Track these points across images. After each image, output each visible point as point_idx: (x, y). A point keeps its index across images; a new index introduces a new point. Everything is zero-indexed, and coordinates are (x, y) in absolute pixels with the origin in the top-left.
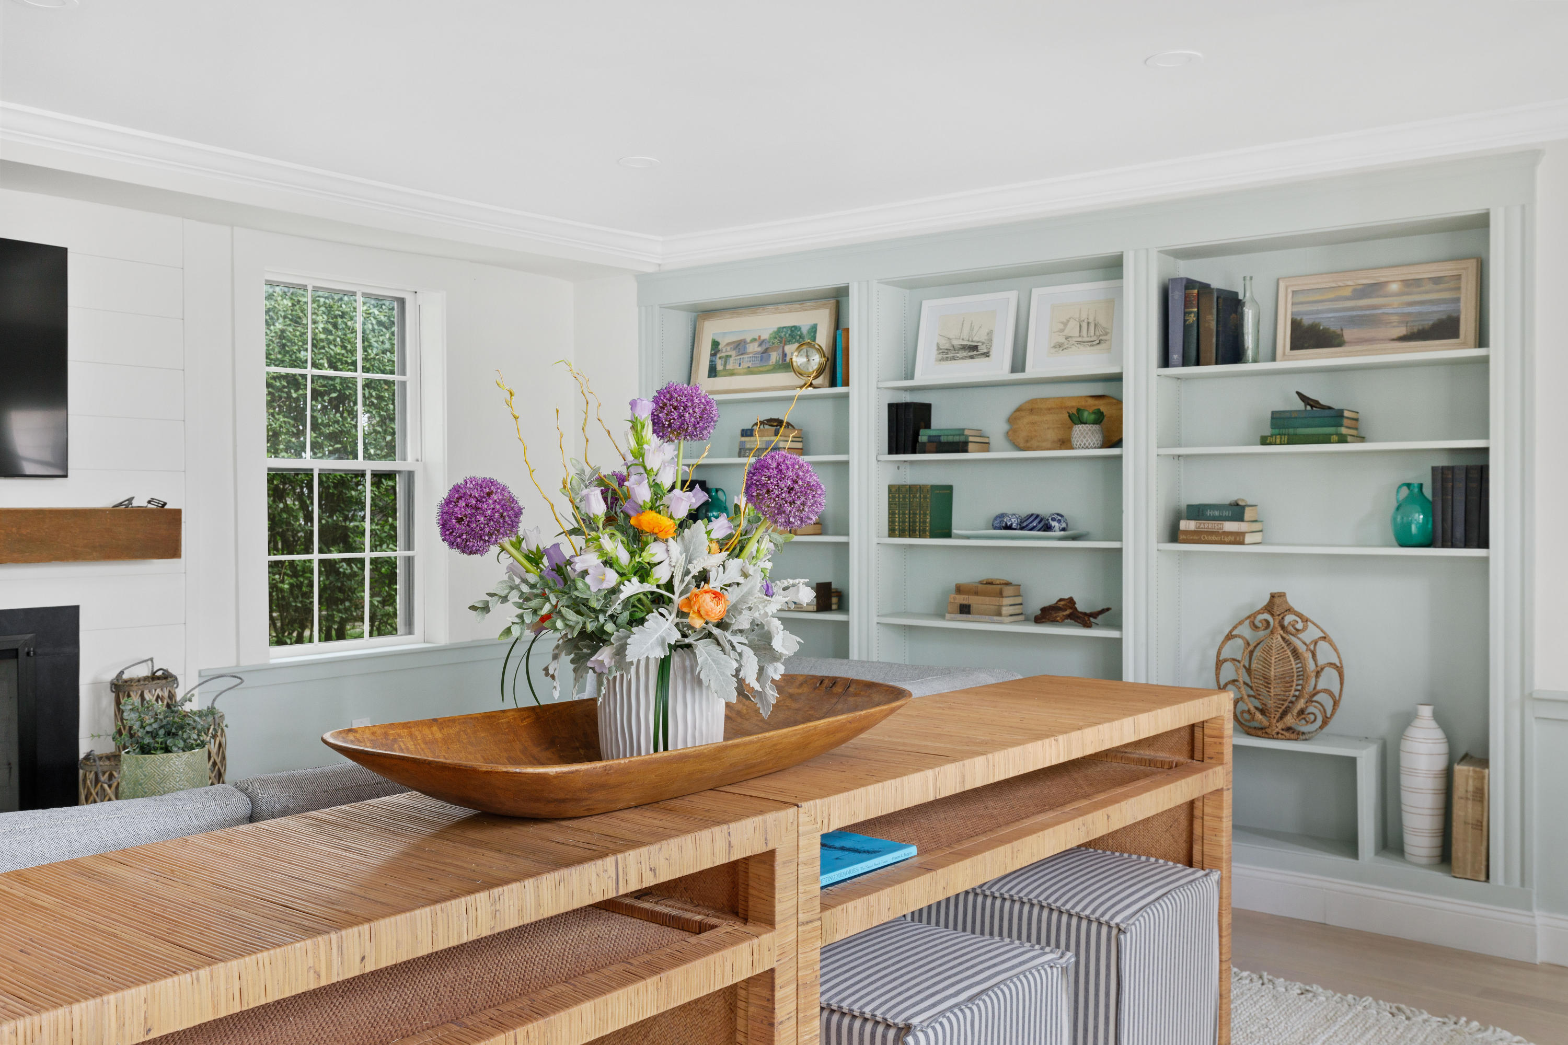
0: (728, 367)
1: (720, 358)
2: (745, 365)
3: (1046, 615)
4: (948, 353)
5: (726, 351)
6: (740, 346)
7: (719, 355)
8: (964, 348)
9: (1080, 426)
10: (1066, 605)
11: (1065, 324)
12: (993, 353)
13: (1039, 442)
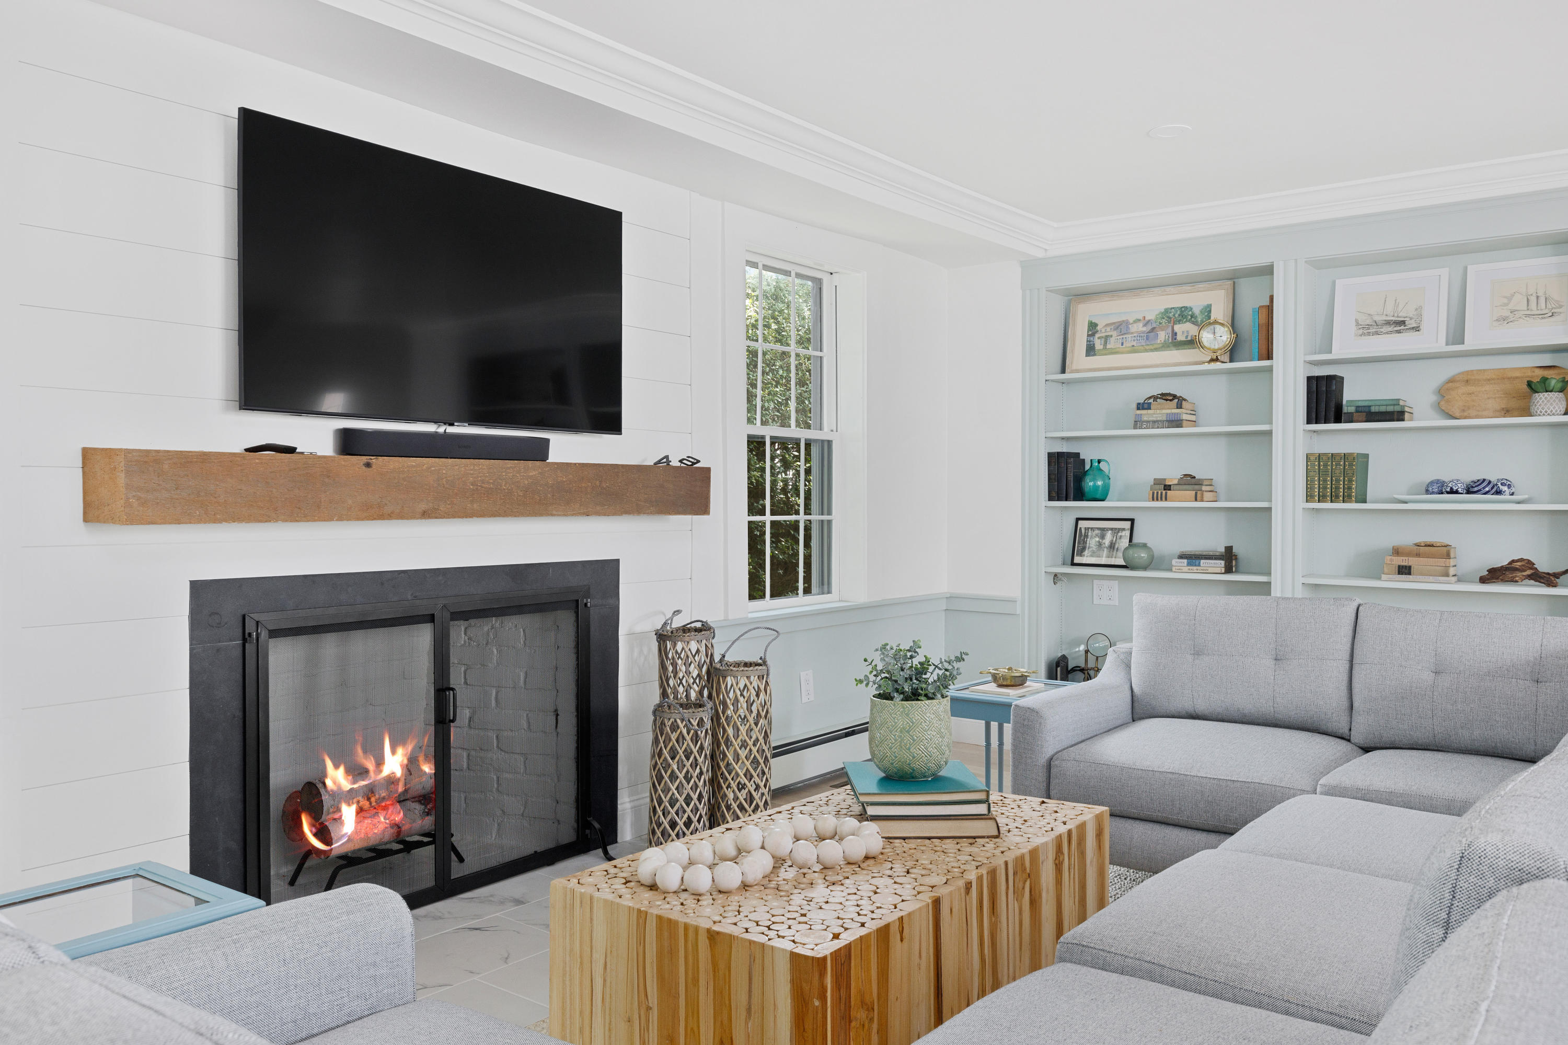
0: (1108, 346)
1: (1099, 338)
2: (1128, 344)
3: (1495, 575)
4: (1369, 329)
5: (1106, 332)
6: (1121, 327)
7: (1097, 336)
8: (1388, 323)
9: (1546, 394)
10: (1523, 565)
11: (1510, 298)
12: (1423, 327)
13: (1479, 411)
